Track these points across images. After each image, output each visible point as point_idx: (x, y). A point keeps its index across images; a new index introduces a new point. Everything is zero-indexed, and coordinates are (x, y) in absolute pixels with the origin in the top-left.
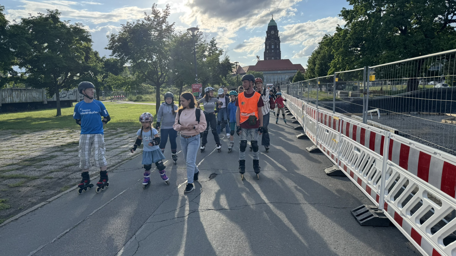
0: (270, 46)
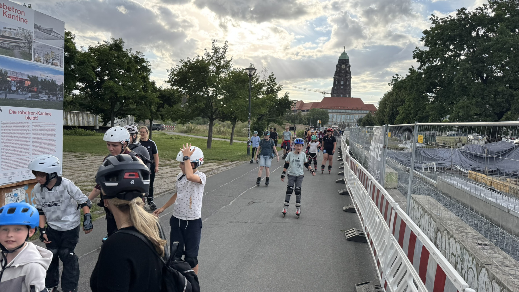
0: (339, 82)
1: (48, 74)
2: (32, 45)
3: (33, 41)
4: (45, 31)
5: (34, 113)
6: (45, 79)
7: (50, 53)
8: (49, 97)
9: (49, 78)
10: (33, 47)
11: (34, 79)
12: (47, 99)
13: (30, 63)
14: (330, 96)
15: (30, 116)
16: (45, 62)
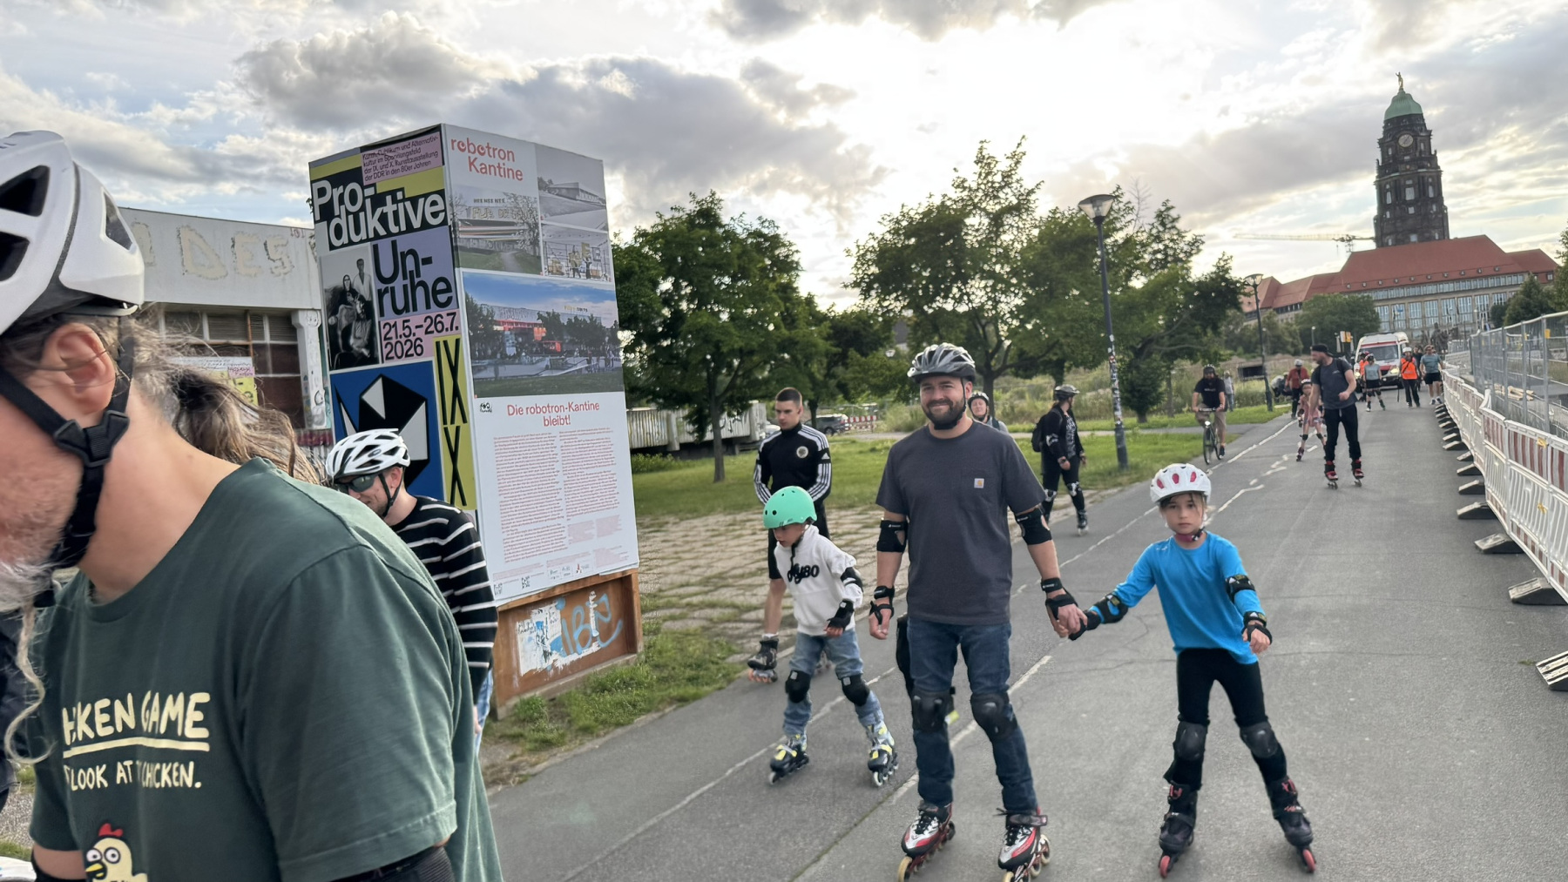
1: (581, 301)
2: (538, 234)
3: (540, 222)
4: (564, 192)
5: (559, 409)
6: (576, 318)
7: (579, 249)
8: (589, 362)
9: (584, 313)
10: (541, 238)
11: (551, 321)
12: (586, 368)
13: (539, 279)
14: (1371, 246)
15: (554, 415)
16: (571, 272)
